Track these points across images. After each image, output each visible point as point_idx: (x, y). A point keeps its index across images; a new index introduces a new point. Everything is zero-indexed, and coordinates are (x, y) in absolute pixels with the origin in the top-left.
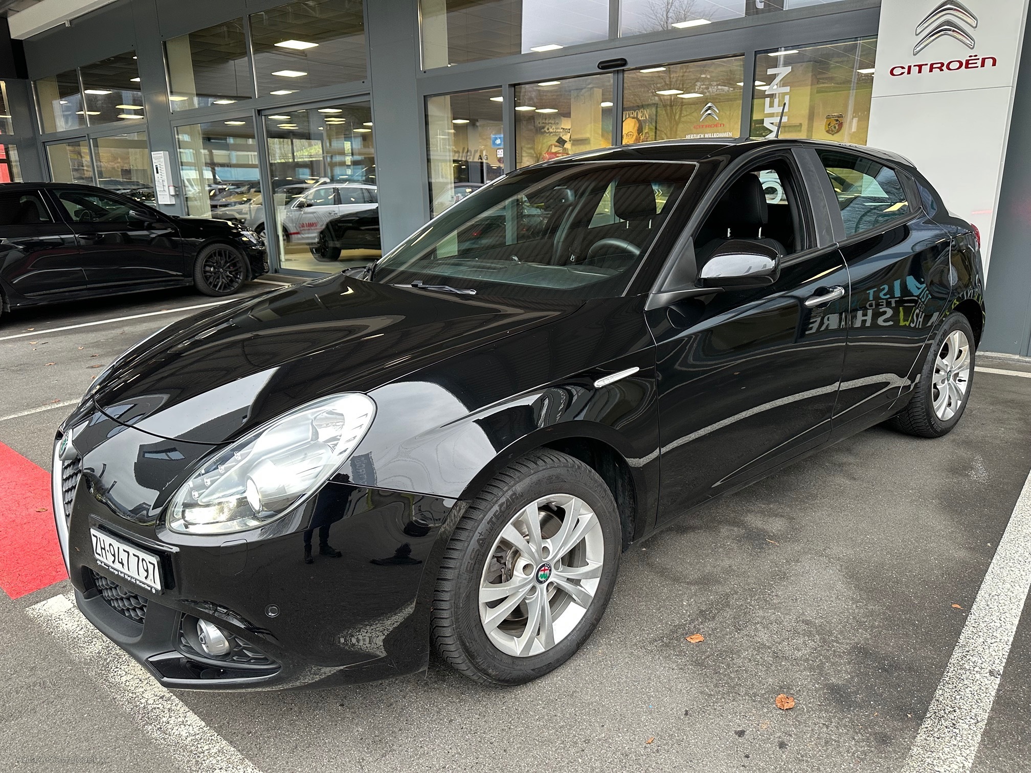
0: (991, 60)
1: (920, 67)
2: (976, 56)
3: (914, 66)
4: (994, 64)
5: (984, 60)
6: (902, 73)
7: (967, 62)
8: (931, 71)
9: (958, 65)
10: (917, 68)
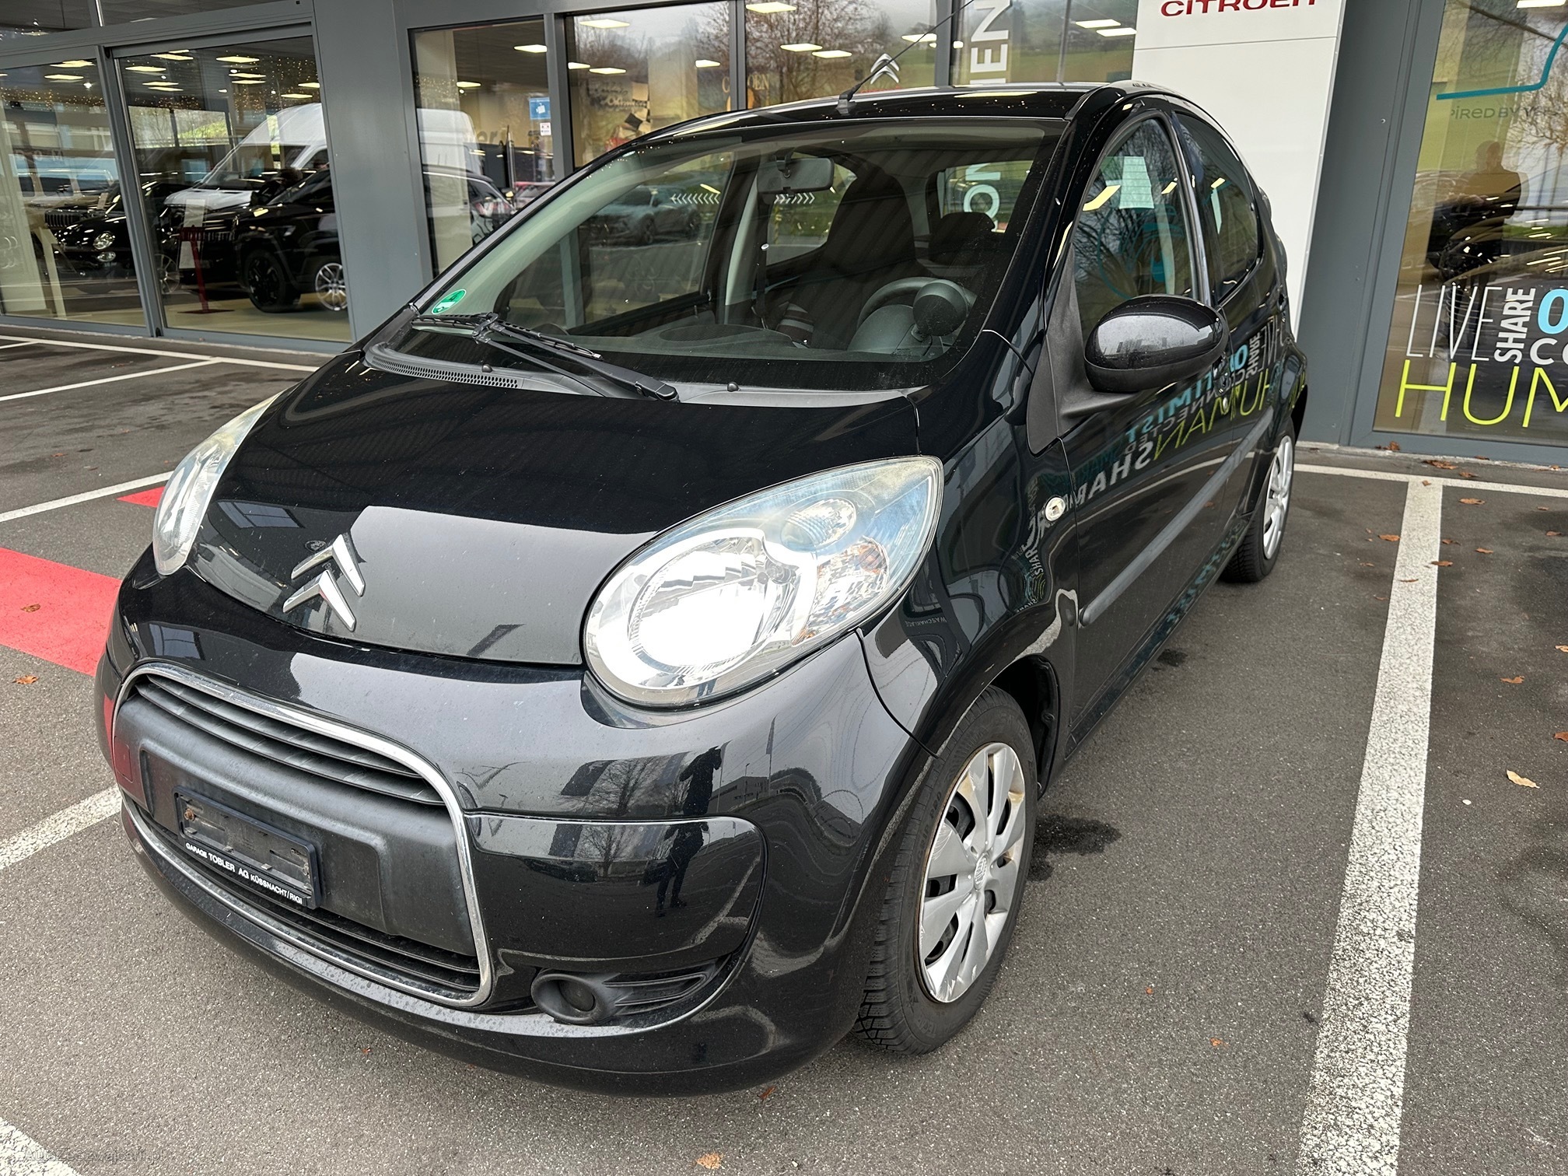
1: (1205, 2)
3: (1198, 1)
6: (1180, 12)
8: (1221, 9)
10: (1202, 4)
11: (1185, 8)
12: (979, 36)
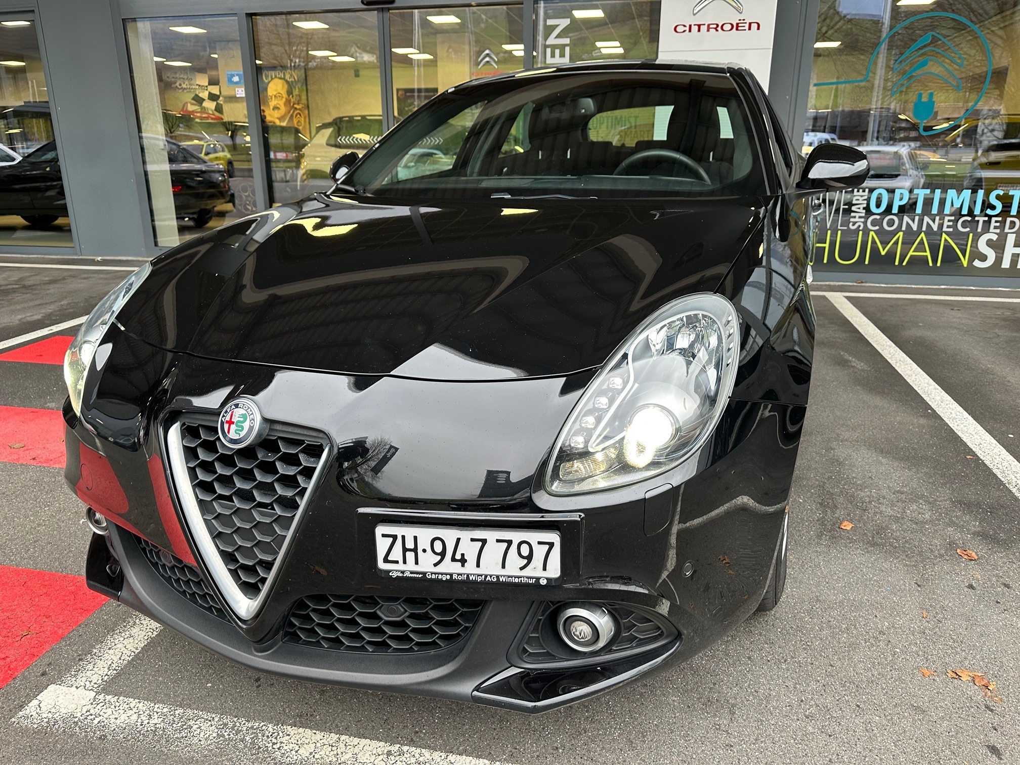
0: (756, 25)
1: (699, 26)
2: (744, 20)
3: (695, 25)
4: (758, 28)
5: (750, 24)
6: (684, 31)
7: (737, 24)
8: (708, 30)
9: (730, 27)
10: (697, 27)
11: (687, 29)
12: (551, 41)
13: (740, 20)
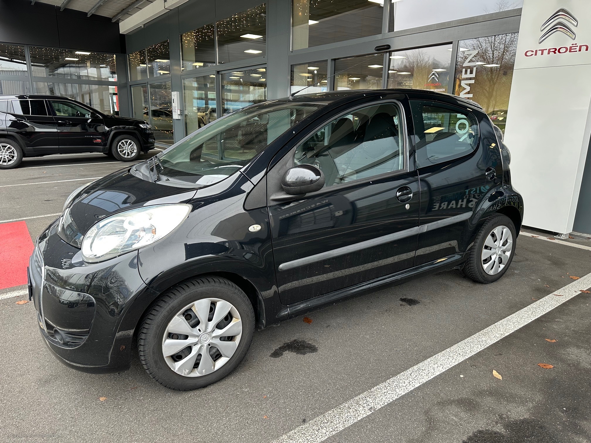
11: (534, 53)
12: (466, 64)
13: (573, 44)
